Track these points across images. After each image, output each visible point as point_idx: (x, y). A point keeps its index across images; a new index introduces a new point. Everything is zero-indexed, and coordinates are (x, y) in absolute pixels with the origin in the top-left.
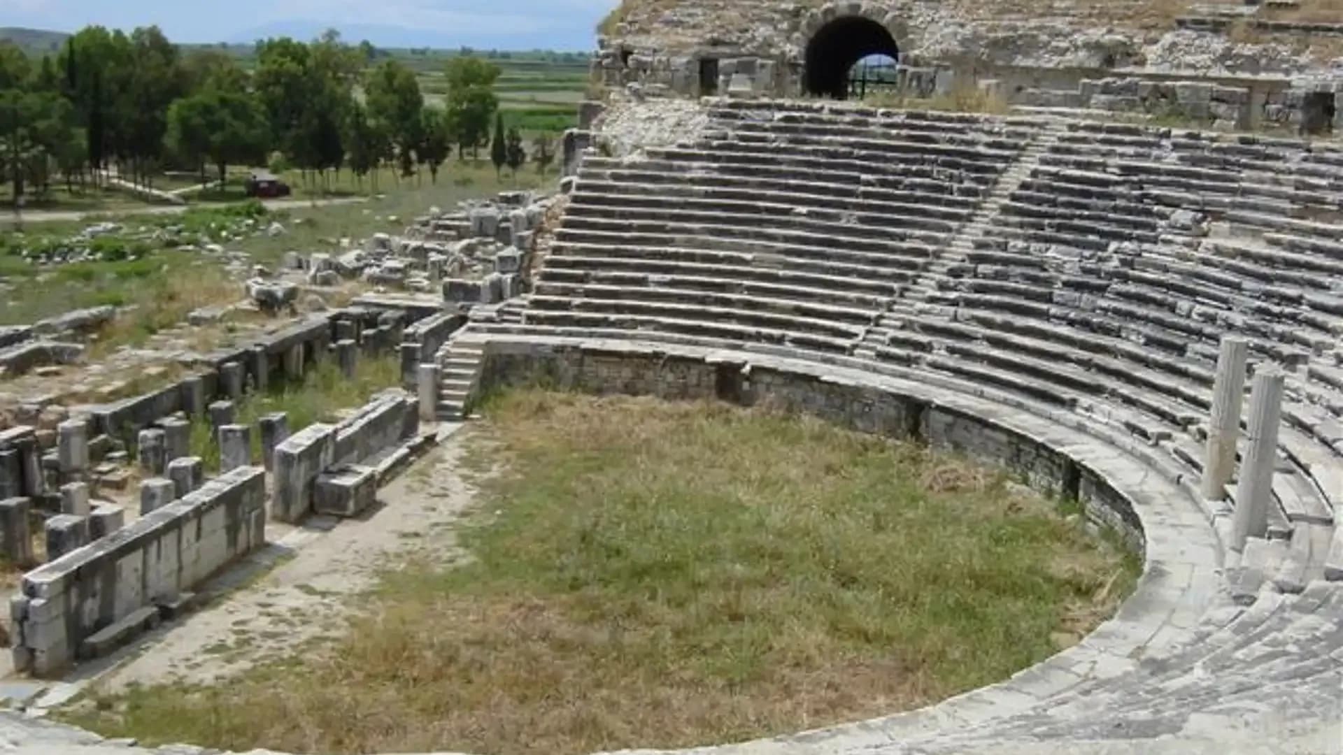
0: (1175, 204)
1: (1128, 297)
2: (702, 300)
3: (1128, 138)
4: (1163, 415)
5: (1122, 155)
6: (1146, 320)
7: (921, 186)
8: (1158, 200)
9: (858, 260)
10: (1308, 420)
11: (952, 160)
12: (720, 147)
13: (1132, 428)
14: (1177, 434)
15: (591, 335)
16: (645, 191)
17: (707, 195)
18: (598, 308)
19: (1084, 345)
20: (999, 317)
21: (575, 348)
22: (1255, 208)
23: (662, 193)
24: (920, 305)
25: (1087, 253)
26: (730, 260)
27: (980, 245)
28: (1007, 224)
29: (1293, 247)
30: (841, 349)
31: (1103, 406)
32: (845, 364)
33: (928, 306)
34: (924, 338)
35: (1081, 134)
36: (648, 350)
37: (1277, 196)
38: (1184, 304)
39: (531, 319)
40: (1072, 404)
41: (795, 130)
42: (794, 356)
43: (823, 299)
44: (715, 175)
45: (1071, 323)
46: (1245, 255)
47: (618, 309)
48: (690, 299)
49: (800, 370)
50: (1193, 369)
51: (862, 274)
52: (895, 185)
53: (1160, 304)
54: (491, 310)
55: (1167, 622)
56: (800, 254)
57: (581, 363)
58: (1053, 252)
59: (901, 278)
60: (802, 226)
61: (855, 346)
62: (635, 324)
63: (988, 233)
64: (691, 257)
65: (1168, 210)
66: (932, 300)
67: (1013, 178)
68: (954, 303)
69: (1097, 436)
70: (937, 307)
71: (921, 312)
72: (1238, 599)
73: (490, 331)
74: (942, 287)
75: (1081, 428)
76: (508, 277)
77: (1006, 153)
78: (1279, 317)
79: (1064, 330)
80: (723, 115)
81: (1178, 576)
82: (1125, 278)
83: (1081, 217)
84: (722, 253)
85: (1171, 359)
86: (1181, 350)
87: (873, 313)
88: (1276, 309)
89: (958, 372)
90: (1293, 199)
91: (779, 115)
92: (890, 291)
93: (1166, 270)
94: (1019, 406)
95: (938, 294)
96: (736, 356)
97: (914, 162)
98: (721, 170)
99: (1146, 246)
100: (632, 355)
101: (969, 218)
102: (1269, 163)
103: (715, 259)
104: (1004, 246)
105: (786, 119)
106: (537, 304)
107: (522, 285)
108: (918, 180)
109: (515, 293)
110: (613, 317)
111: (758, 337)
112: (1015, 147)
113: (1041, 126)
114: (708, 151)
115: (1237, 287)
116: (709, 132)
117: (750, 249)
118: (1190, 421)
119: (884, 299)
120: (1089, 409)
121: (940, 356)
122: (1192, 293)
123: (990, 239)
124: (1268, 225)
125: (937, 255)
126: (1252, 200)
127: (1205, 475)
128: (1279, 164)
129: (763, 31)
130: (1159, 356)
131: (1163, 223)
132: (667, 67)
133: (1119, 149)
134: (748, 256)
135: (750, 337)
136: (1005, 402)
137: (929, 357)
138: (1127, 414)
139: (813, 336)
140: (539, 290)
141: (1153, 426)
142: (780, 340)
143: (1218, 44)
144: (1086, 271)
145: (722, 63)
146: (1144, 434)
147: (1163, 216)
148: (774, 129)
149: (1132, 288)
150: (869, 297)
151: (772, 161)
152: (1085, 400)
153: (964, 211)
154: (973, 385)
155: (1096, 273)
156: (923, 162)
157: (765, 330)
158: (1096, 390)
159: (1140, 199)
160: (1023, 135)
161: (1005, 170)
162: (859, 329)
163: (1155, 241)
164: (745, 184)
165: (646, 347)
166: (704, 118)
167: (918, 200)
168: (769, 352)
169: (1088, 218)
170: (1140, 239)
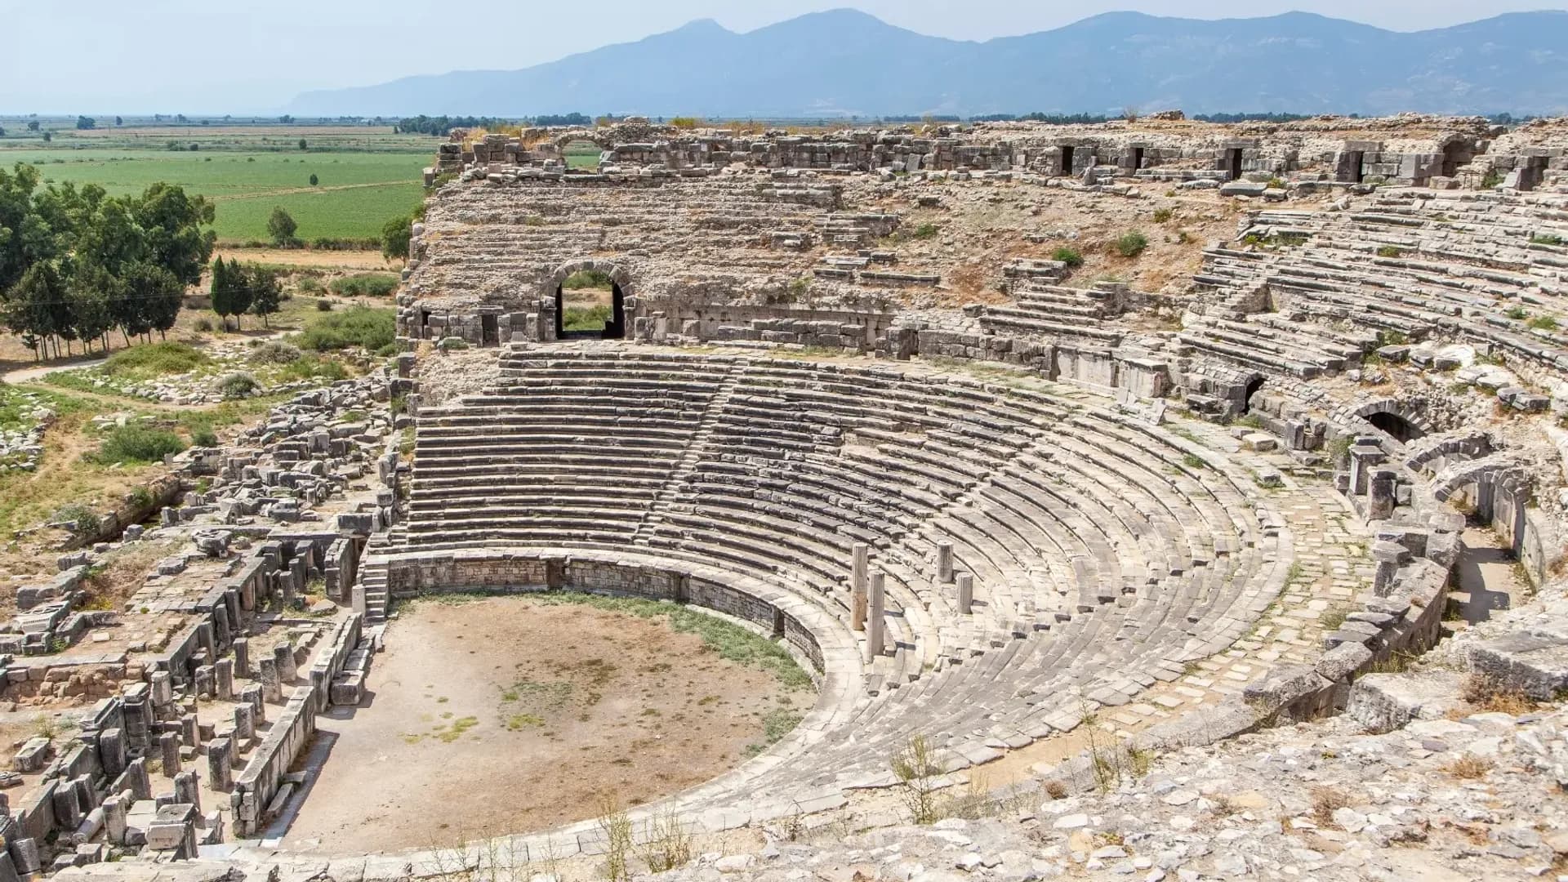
0: (823, 422)
1: (799, 493)
2: (526, 514)
3: (790, 371)
4: (827, 575)
5: (787, 385)
6: (812, 509)
7: (659, 414)
8: (813, 420)
9: (625, 474)
10: (905, 578)
11: (677, 392)
12: (514, 392)
13: (811, 585)
14: (837, 588)
15: (456, 547)
16: (468, 433)
17: (512, 431)
18: (457, 527)
19: (777, 529)
20: (723, 511)
21: (449, 559)
22: (871, 425)
23: (480, 432)
24: (671, 505)
25: (772, 461)
26: (539, 481)
27: (703, 458)
28: (718, 441)
29: (894, 454)
30: (626, 541)
31: (793, 569)
32: (630, 551)
33: (676, 505)
34: (679, 529)
35: (759, 368)
36: (500, 555)
37: (884, 416)
38: (833, 497)
39: (412, 540)
40: (774, 570)
41: (564, 375)
42: (596, 548)
43: (606, 505)
44: (515, 416)
45: (768, 513)
46: (868, 461)
47: (471, 526)
48: (518, 513)
49: (604, 559)
50: (842, 544)
51: (628, 484)
52: (641, 414)
53: (819, 497)
54: (383, 536)
55: (838, 708)
56: (586, 472)
57: (454, 568)
58: (752, 462)
59: (656, 485)
60: (583, 451)
61: (634, 538)
62: (485, 536)
63: (707, 448)
64: (512, 482)
65: (818, 427)
66: (678, 500)
67: (719, 404)
68: (691, 502)
69: (791, 590)
70: (683, 506)
71: (672, 510)
72: (871, 693)
73: (386, 552)
74: (683, 490)
75: (781, 585)
76: (388, 509)
77: (712, 385)
78: (888, 506)
79: (763, 518)
80: (512, 365)
81: (842, 681)
82: (796, 480)
83: (765, 434)
84: (533, 477)
85: (828, 536)
86: (834, 530)
87: (642, 513)
88: (886, 500)
89: (702, 551)
90: (893, 418)
91: (551, 362)
92: (649, 496)
93: (821, 472)
94: (743, 572)
95: (681, 496)
96: (560, 552)
97: (650, 395)
98: (519, 411)
99: (808, 455)
100: (489, 559)
101: (693, 438)
102: (879, 390)
103: (529, 482)
104: (719, 459)
105: (556, 366)
106: (414, 529)
107: (399, 516)
108: (657, 410)
109: (395, 522)
110: (469, 532)
111: (570, 537)
112: (716, 380)
113: (732, 362)
114: (507, 395)
115: (864, 484)
116: (504, 380)
117: (551, 471)
118: (843, 579)
119: (648, 502)
120: (784, 572)
121: (689, 541)
122: (838, 489)
123: (710, 453)
124: (880, 438)
125: (677, 466)
126: (868, 419)
127: (852, 614)
128: (885, 391)
129: (525, 288)
130: (821, 534)
131: (816, 436)
132: (458, 321)
133: (785, 380)
134: (551, 477)
135: (564, 537)
136: (734, 570)
137: (684, 542)
138: (806, 575)
139: (605, 533)
140: (413, 518)
141: (823, 583)
142: (584, 538)
143: (844, 289)
144: (773, 476)
145: (500, 318)
146: (817, 588)
147: (816, 432)
148: (550, 375)
149: (801, 487)
150: (638, 501)
151: (554, 401)
152: (782, 566)
153: (689, 432)
154: (713, 559)
155: (779, 476)
156: (657, 395)
157: (575, 532)
158: (788, 559)
159: (801, 419)
160: (721, 371)
161: (712, 398)
162: (634, 525)
163: (812, 450)
164: (537, 421)
165: (499, 553)
166: (496, 367)
167: (657, 425)
168: (579, 546)
169: (770, 434)
170: (804, 449)
